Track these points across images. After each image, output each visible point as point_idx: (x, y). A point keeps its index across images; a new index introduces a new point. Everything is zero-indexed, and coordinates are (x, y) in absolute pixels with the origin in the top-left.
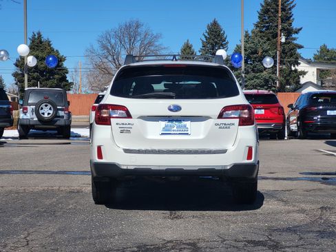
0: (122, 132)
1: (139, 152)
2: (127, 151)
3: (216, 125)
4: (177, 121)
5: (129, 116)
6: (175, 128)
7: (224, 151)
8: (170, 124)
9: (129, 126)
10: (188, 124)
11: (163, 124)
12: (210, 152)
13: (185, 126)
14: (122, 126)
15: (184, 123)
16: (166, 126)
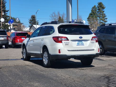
0: (66, 45)
1: (72, 51)
2: (69, 51)
3: (91, 42)
4: (81, 41)
5: (68, 40)
6: (80, 43)
7: (94, 50)
8: (79, 42)
9: (68, 43)
10: (83, 42)
11: (77, 42)
12: (89, 50)
13: (83, 43)
14: (66, 43)
15: (82, 42)
16: (78, 43)
